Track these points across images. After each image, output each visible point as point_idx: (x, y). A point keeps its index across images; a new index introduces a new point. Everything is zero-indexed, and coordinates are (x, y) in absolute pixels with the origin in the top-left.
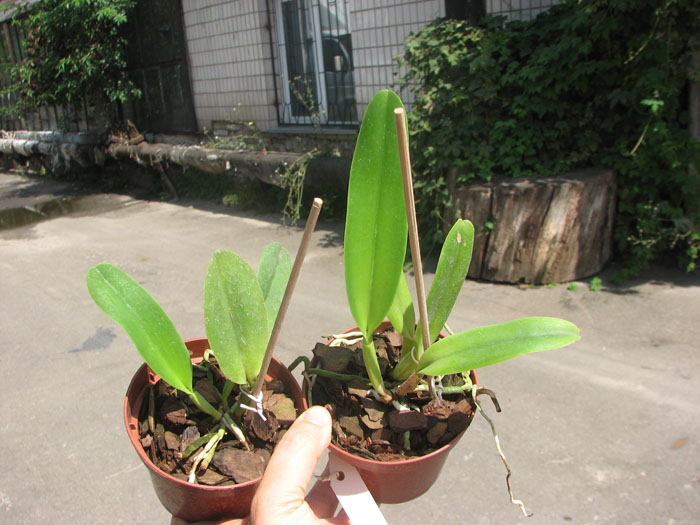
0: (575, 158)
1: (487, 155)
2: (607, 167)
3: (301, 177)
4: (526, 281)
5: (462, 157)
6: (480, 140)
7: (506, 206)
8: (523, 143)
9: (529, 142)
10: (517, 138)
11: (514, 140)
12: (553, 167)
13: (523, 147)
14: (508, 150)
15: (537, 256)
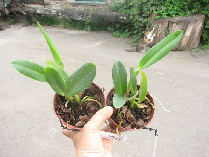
0: (193, 11)
1: (165, 10)
2: (203, 14)
3: (89, 18)
4: (178, 50)
5: (156, 11)
6: (161, 5)
7: (174, 26)
8: (176, 6)
9: (178, 6)
10: (174, 5)
11: (173, 5)
12: (186, 14)
13: (176, 7)
14: (171, 8)
15: (182, 42)
